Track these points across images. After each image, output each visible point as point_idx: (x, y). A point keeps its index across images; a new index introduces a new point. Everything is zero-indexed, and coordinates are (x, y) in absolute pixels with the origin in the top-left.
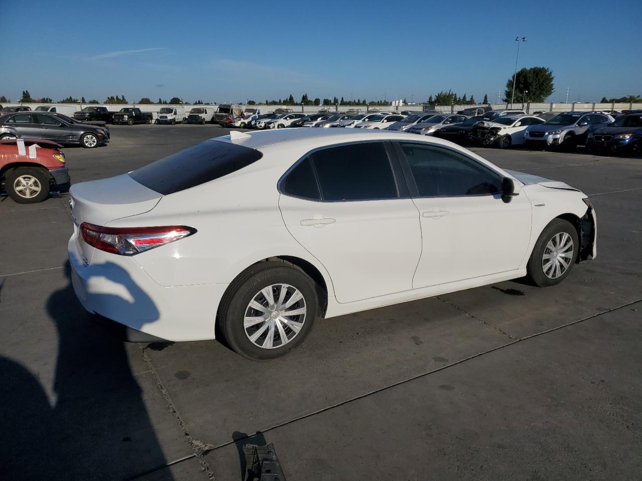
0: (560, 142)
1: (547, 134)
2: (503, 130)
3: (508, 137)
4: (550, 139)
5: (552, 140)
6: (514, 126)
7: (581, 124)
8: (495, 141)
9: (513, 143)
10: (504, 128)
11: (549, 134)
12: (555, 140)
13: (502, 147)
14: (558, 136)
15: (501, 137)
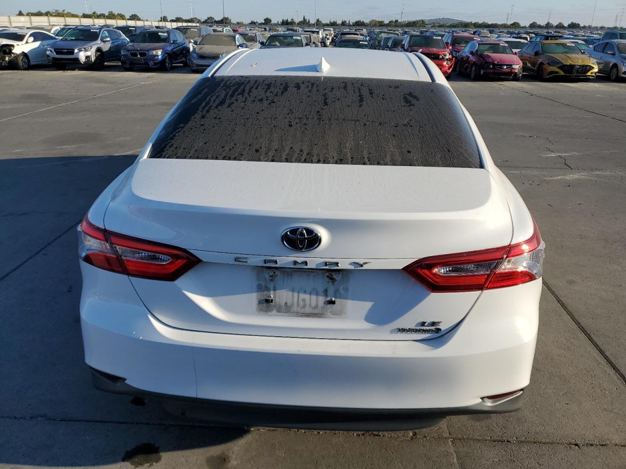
0: (93, 59)
1: (76, 51)
2: (16, 47)
3: (25, 55)
4: (82, 56)
5: (85, 58)
6: (27, 42)
7: (104, 40)
8: (10, 61)
9: (32, 63)
10: (18, 45)
11: (80, 50)
12: (87, 57)
13: (22, 68)
14: (89, 53)
15: (17, 56)
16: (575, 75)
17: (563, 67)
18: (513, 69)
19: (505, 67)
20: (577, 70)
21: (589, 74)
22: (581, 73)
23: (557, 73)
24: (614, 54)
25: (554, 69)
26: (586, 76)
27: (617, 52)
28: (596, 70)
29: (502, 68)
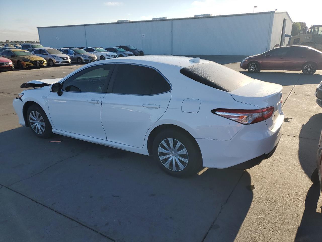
16: (38, 65)
17: (32, 62)
18: (9, 65)
19: (5, 64)
20: (39, 63)
21: (44, 64)
22: (40, 64)
23: (30, 65)
24: (47, 55)
25: (28, 63)
26: (43, 65)
27: (48, 54)
28: (46, 62)
29: (3, 65)
